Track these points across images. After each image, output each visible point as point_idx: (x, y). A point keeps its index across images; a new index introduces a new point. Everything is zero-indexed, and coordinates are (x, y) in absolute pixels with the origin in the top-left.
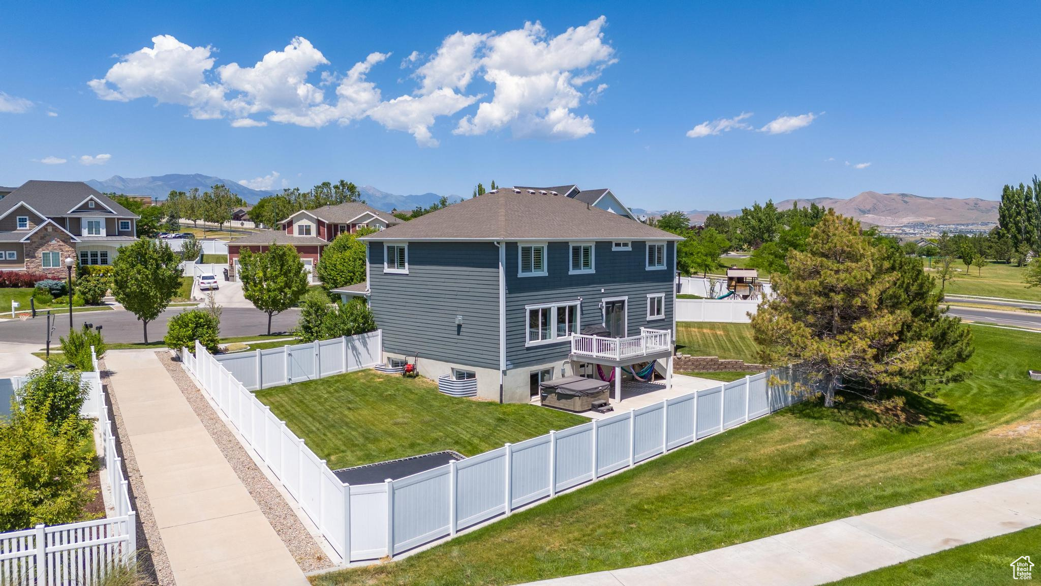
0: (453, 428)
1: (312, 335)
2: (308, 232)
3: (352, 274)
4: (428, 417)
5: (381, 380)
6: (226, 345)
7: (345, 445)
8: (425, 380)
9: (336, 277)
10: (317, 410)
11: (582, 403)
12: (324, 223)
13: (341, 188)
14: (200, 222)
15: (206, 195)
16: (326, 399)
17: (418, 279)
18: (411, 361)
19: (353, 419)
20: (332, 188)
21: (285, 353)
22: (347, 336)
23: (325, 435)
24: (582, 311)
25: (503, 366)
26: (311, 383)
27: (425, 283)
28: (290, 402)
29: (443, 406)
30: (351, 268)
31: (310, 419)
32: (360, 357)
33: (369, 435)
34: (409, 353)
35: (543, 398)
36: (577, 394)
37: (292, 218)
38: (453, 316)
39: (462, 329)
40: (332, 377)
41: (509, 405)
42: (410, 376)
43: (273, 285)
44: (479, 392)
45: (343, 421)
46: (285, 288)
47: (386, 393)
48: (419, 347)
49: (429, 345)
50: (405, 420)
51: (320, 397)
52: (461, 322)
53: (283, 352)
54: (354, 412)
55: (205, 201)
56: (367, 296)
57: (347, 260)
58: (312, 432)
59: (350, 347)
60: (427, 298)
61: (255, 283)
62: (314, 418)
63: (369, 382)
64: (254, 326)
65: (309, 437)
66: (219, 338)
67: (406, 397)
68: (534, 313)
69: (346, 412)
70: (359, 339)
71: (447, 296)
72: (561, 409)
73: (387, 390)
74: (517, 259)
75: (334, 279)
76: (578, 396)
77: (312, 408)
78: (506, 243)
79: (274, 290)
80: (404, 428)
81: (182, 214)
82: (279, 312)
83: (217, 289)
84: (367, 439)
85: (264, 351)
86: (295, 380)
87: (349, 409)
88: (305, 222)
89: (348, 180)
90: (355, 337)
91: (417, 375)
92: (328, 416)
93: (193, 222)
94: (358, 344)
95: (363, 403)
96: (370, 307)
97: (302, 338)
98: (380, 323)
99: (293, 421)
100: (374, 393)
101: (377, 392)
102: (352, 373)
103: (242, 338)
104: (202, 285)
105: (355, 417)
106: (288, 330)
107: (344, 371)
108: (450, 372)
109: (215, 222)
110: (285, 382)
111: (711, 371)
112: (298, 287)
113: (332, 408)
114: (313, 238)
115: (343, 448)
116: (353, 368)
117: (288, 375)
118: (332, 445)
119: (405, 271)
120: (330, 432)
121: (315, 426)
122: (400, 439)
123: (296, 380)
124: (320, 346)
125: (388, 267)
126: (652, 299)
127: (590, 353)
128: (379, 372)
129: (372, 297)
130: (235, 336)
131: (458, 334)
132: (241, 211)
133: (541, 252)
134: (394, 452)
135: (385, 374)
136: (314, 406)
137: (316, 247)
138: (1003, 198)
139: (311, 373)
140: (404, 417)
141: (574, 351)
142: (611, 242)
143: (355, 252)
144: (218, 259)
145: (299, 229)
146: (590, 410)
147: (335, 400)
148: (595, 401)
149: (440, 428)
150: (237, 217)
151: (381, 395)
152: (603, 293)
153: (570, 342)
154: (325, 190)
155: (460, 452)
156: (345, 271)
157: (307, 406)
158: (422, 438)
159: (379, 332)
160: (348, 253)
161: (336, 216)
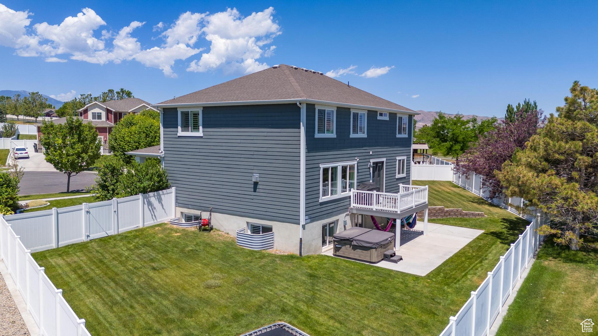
0: (271, 291)
1: (109, 193)
2: (99, 117)
3: (137, 144)
4: (240, 277)
5: (178, 234)
6: (27, 202)
7: (158, 322)
8: (220, 233)
9: (125, 147)
10: (119, 272)
11: (378, 254)
12: (111, 111)
13: (121, 94)
14: (21, 117)
15: (26, 99)
16: (127, 258)
17: (213, 141)
18: (205, 215)
19: (161, 283)
20: (115, 94)
21: (83, 211)
22: (144, 193)
23: (132, 307)
24: (358, 169)
25: (302, 221)
26: (110, 238)
27: (220, 144)
28: (89, 262)
29: (248, 261)
30: (136, 139)
31: (112, 284)
32: (155, 211)
33: (183, 305)
34: (203, 208)
35: (336, 249)
36: (374, 246)
37: (87, 107)
38: (250, 175)
39: (258, 186)
40: (130, 232)
41: (309, 257)
42: (205, 230)
43: (71, 152)
44: (276, 245)
45: (150, 286)
46: (82, 153)
47: (187, 249)
48: (212, 203)
49: (224, 201)
50: (217, 281)
51: (121, 255)
52: (258, 180)
53: (81, 210)
54: (160, 273)
55: (25, 102)
56: (160, 157)
57: (133, 133)
58: (116, 303)
59: (146, 203)
60: (221, 158)
61: (55, 149)
62: (117, 284)
63: (166, 236)
64: (56, 185)
65: (114, 312)
66: (19, 195)
67: (208, 252)
68: (326, 171)
69: (151, 274)
70: (154, 196)
71: (242, 156)
72: (356, 259)
73: (187, 246)
74: (314, 120)
75: (123, 148)
76: (375, 248)
77: (113, 269)
78: (307, 104)
79: (72, 155)
80: (218, 292)
81: (8, 112)
82: (77, 173)
83: (28, 158)
84: (182, 310)
85: (60, 210)
86: (92, 237)
87: (154, 269)
88: (97, 110)
89: (126, 89)
90: (151, 194)
91: (212, 229)
92: (132, 279)
93: (16, 117)
94: (153, 200)
95: (167, 261)
96: (163, 167)
97: (98, 195)
98: (173, 181)
99: (92, 288)
100: (175, 249)
101: (177, 248)
102: (148, 227)
103: (44, 195)
104: (16, 155)
105: (162, 280)
106: (85, 188)
107: (141, 226)
108: (245, 226)
109: (32, 117)
110: (83, 239)
111: (439, 217)
112: (93, 152)
113: (135, 268)
114: (103, 123)
115: (156, 326)
116: (150, 222)
117: (86, 232)
118: (143, 323)
119: (200, 133)
120: (138, 302)
121: (119, 295)
122: (220, 309)
123: (94, 236)
124: (118, 203)
125: (182, 131)
126: (400, 161)
127: (370, 207)
128: (175, 226)
129: (165, 159)
130: (38, 194)
131: (255, 191)
132: (51, 111)
133: (331, 115)
134: (217, 330)
135: (181, 229)
136: (115, 266)
137: (105, 128)
138: (507, 111)
139: (109, 230)
140: (214, 278)
141: (353, 205)
142: (376, 112)
143: (140, 128)
144: (31, 137)
145: (93, 116)
146: (383, 260)
147: (137, 259)
148: (386, 251)
149: (257, 290)
150: (48, 115)
151: (182, 251)
152: (371, 155)
153: (350, 197)
154: (110, 95)
155: (293, 325)
156: (132, 142)
157: (107, 267)
158: (243, 305)
159: (173, 189)
160: (133, 128)
161: (120, 107)
